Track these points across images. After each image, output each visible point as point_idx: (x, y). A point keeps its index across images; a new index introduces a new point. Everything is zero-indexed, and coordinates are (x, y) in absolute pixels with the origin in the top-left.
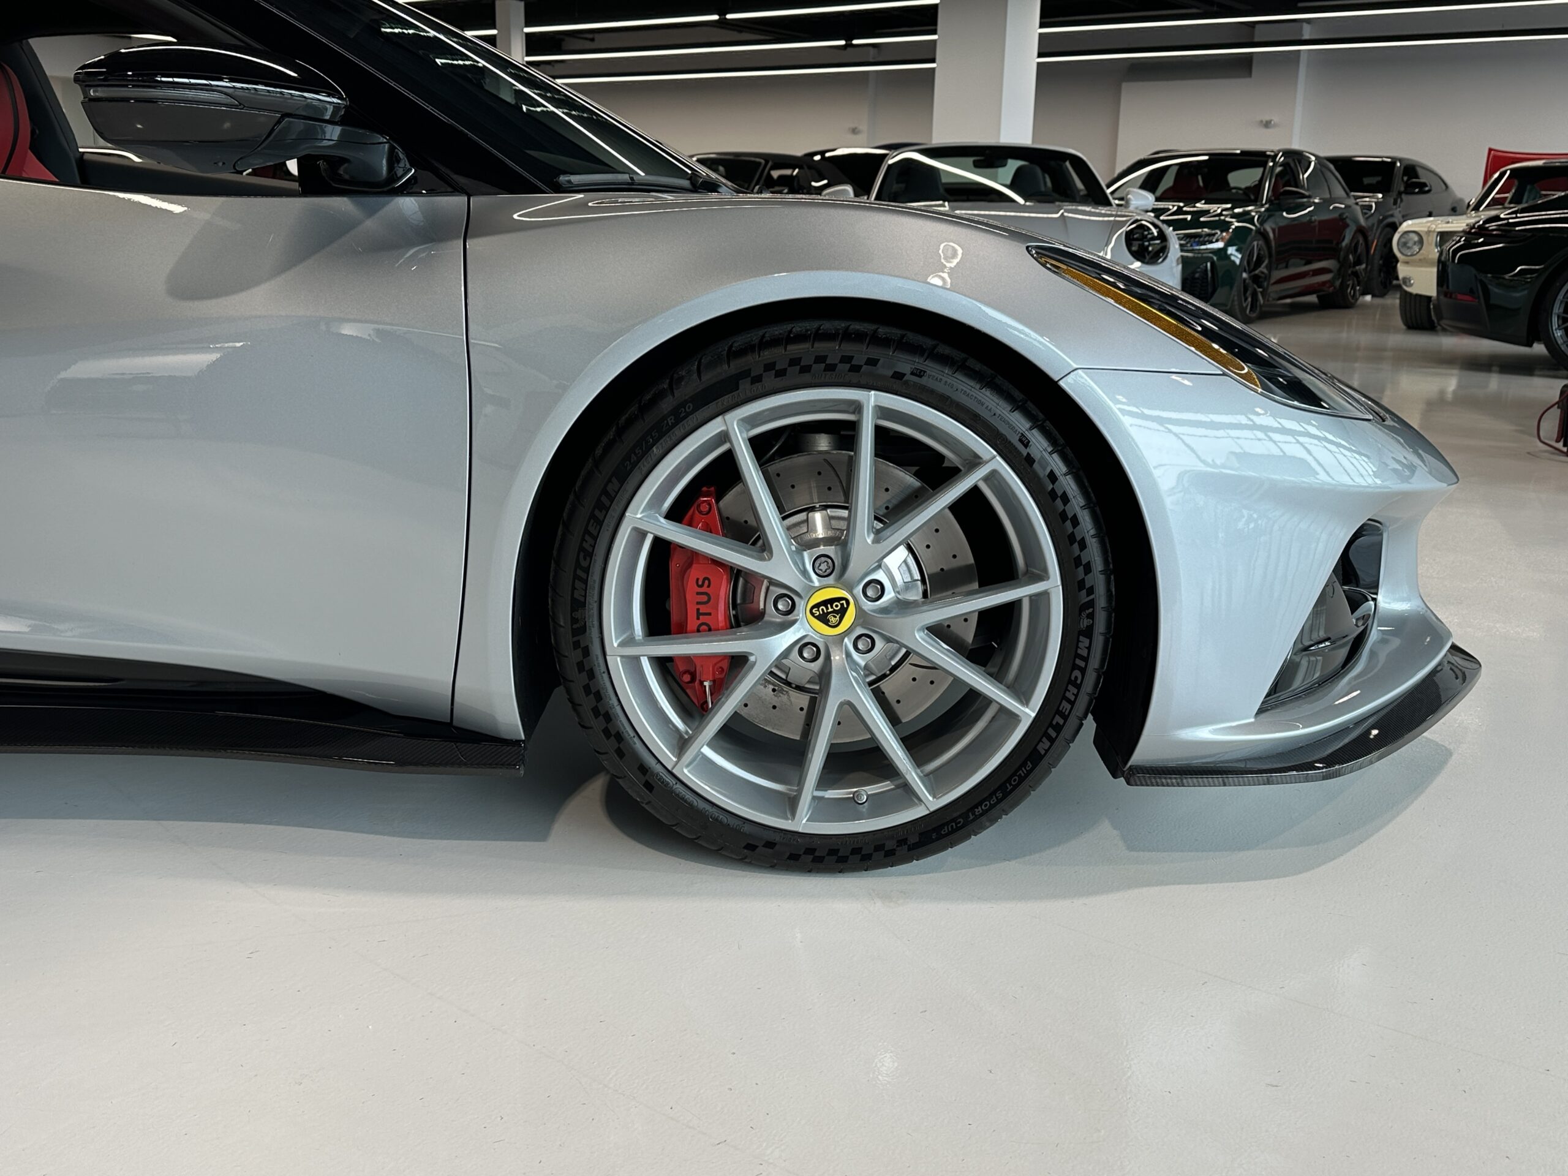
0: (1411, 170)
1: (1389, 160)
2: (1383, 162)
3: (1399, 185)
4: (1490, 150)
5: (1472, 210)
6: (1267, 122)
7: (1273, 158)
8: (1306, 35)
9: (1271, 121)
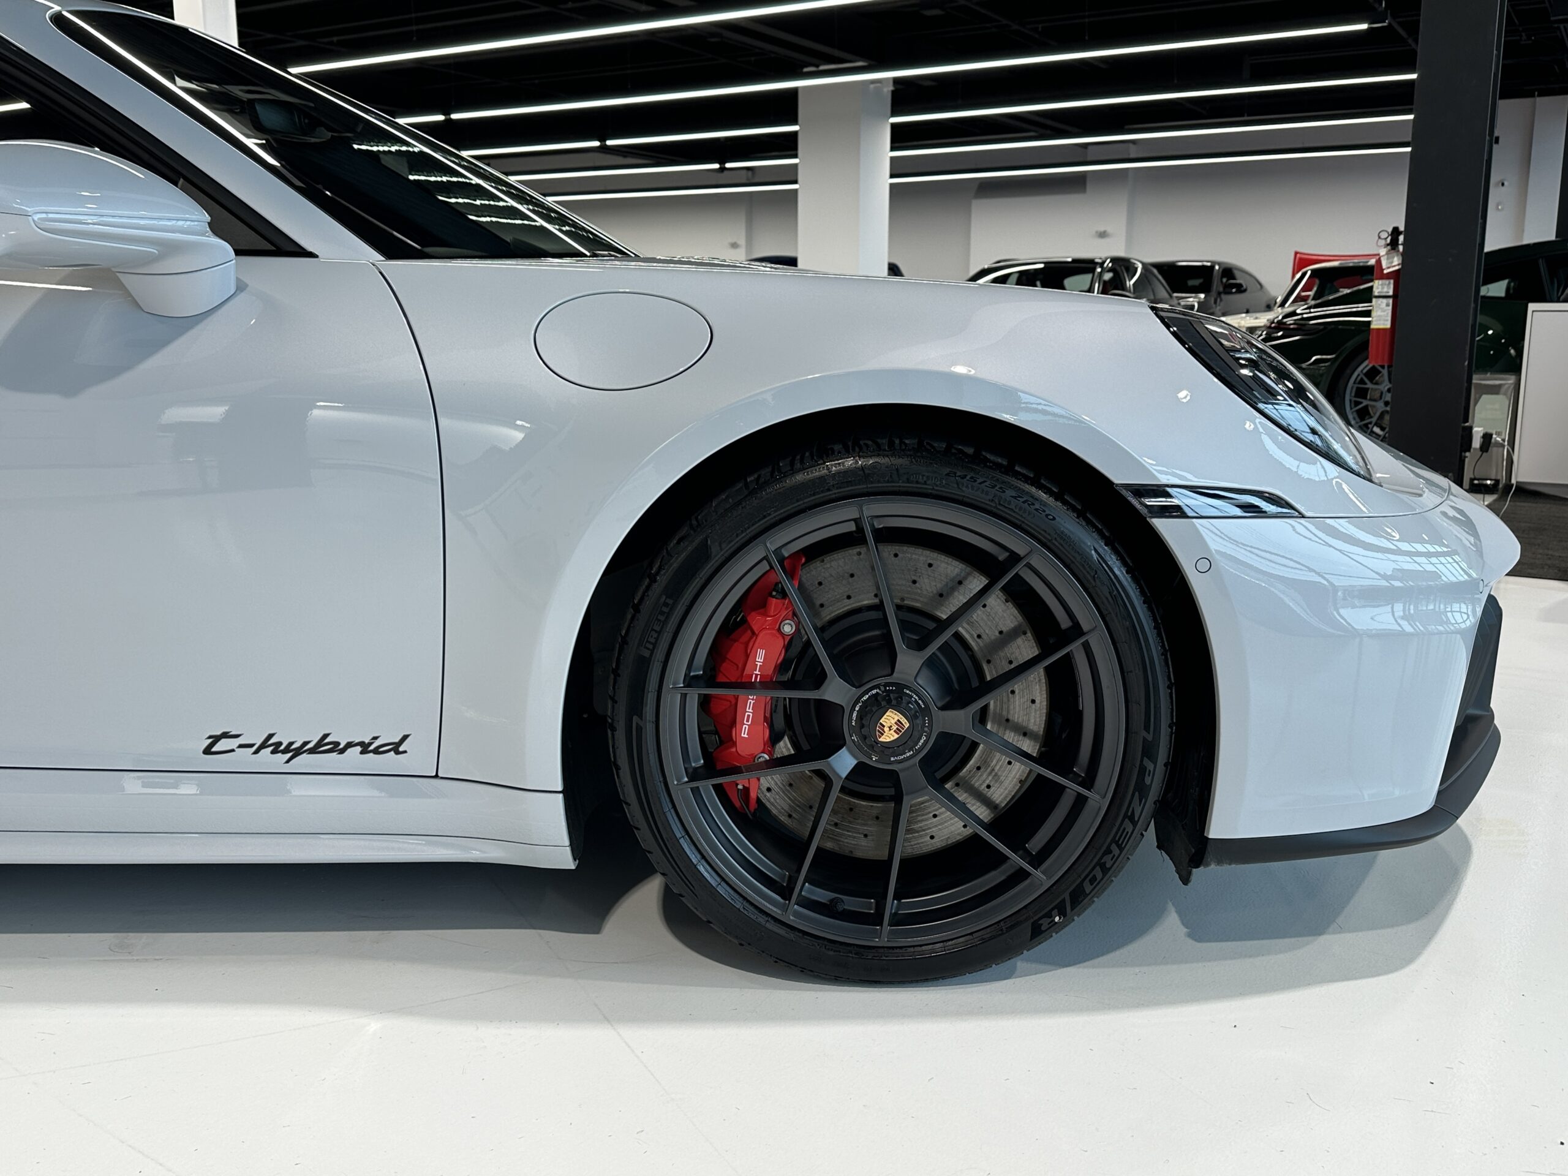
0: (1228, 272)
1: (1209, 264)
2: (1203, 266)
3: (1216, 285)
4: (1296, 253)
5: (1279, 307)
6: (1102, 232)
7: (1102, 264)
8: (1133, 155)
9: (1105, 232)
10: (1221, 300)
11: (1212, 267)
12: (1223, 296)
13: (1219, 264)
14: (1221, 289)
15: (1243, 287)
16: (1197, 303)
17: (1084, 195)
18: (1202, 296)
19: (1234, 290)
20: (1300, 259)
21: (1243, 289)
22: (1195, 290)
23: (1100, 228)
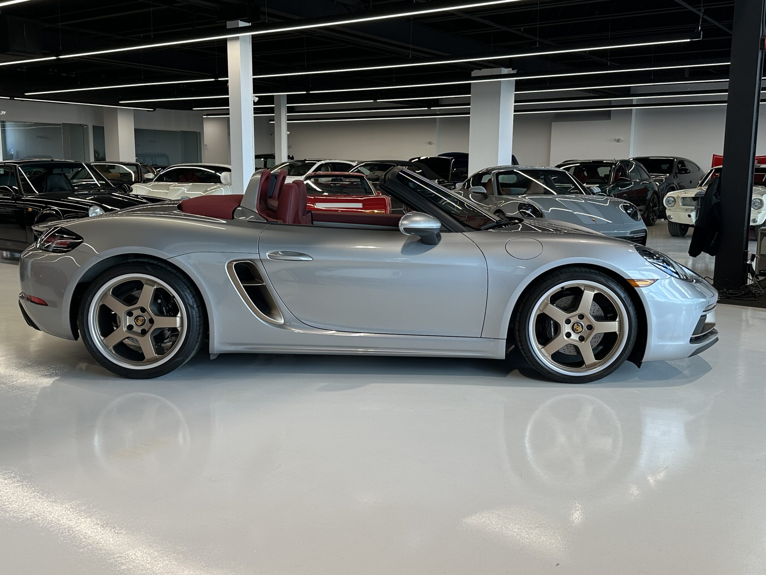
0: (682, 162)
1: (672, 159)
2: (669, 159)
3: (675, 170)
4: (714, 155)
5: (699, 186)
6: (618, 140)
7: (615, 164)
8: (634, 103)
9: (620, 139)
10: (677, 177)
11: (674, 160)
12: (678, 174)
13: (676, 159)
14: (677, 171)
15: (688, 170)
16: (665, 178)
17: (609, 121)
18: (668, 175)
19: (683, 172)
20: (716, 158)
21: (688, 171)
22: (665, 172)
23: (617, 138)
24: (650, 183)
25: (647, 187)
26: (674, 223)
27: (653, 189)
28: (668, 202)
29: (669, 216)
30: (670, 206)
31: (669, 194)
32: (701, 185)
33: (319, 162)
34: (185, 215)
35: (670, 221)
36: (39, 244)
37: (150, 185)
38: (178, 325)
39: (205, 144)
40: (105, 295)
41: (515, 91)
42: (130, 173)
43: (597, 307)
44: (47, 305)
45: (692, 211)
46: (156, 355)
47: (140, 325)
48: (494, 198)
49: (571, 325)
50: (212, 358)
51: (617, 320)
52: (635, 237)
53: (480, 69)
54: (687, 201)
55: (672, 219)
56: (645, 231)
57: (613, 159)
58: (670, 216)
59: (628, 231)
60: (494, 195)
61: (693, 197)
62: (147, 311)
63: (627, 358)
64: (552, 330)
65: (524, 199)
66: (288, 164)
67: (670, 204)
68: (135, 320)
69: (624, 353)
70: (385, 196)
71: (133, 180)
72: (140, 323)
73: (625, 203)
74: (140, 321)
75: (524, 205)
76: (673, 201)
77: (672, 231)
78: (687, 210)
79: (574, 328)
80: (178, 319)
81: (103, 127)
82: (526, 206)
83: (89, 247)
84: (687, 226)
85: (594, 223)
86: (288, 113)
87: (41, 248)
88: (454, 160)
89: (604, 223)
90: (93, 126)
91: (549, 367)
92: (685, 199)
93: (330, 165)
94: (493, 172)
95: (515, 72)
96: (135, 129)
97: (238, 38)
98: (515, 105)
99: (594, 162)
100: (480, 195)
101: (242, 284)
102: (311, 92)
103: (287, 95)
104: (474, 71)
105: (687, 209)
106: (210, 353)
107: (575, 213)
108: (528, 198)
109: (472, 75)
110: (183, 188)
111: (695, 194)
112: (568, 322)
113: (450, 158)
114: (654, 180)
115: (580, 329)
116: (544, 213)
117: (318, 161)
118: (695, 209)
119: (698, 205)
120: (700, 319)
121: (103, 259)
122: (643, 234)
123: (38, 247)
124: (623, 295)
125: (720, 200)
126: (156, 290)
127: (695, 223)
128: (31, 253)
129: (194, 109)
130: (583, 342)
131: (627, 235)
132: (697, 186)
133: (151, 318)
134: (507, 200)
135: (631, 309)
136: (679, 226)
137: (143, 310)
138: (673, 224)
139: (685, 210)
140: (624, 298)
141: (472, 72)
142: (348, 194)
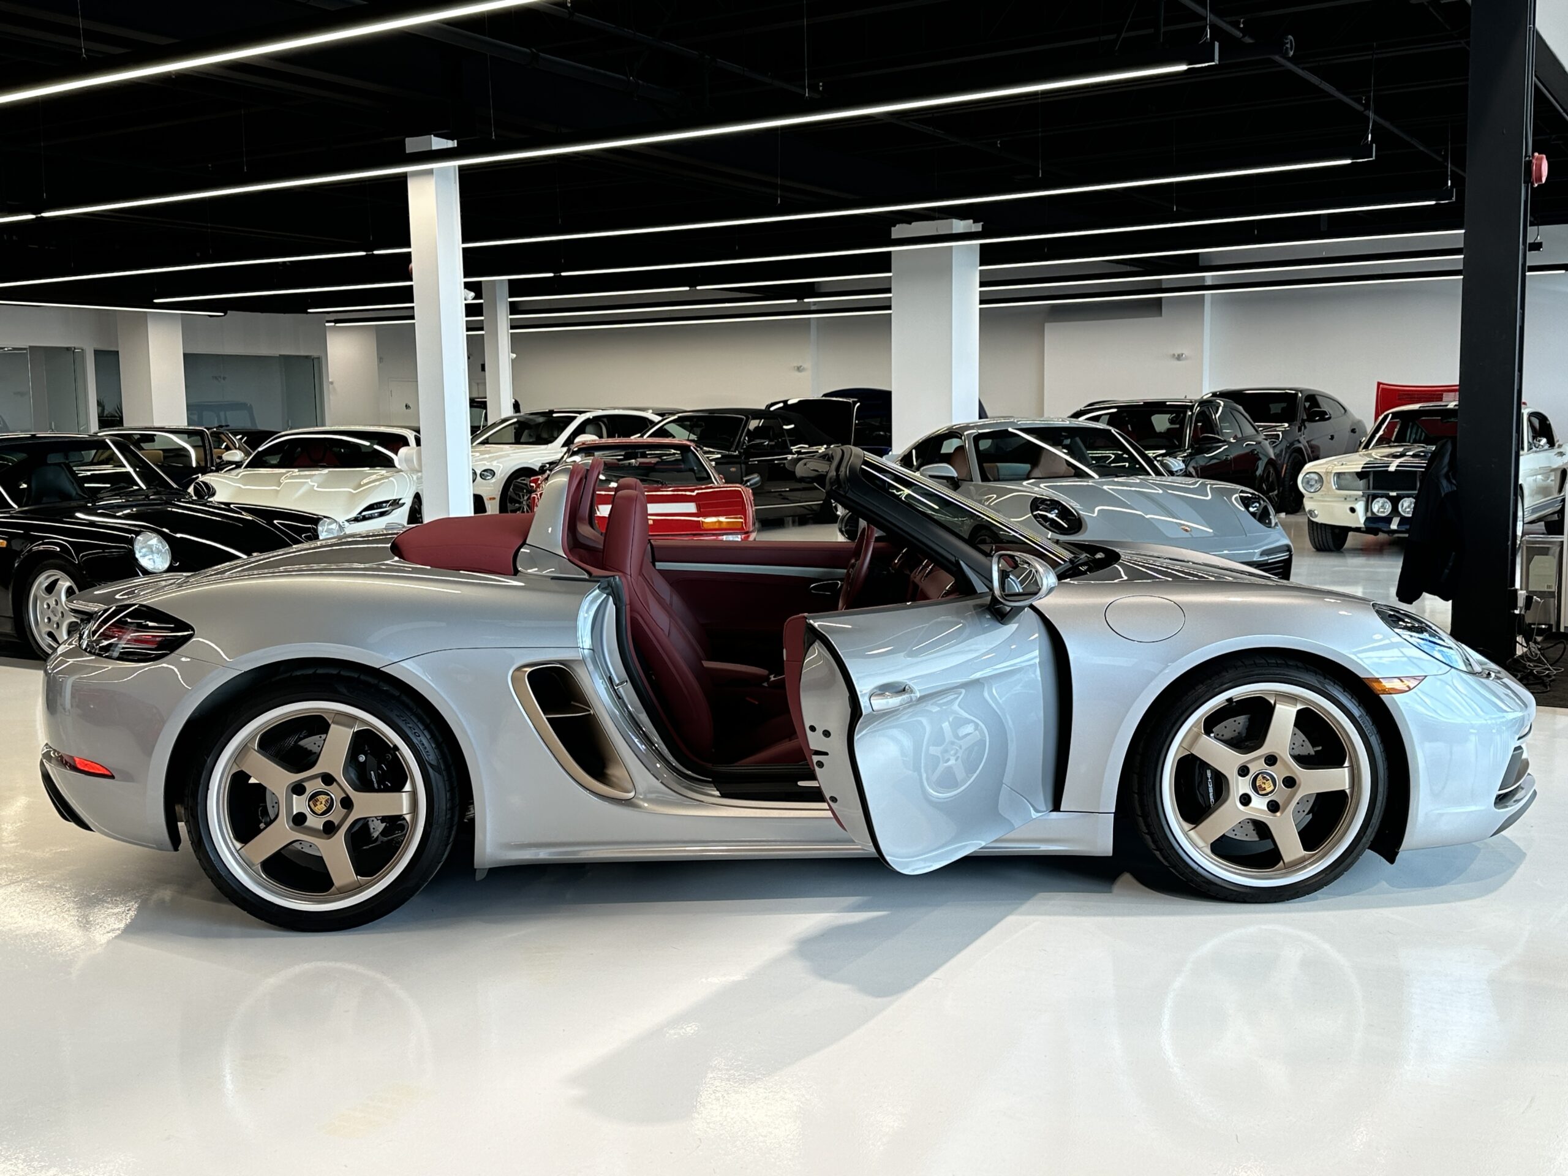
0: (1312, 399)
1: (1293, 392)
2: (1286, 393)
3: (1300, 414)
4: (1379, 384)
5: (1363, 448)
6: (1179, 355)
7: (1191, 408)
8: (1209, 283)
9: (1182, 354)
10: (1305, 427)
11: (1296, 394)
12: (1306, 423)
13: (1301, 391)
14: (1305, 417)
15: (1327, 414)
16: (1282, 432)
17: (1159, 318)
18: (1286, 425)
19: (1317, 418)
20: (1383, 389)
21: (1327, 416)
22: (1279, 419)
23: (1177, 352)
24: (1259, 443)
25: (1256, 452)
26: (1322, 524)
27: (1267, 455)
28: (1308, 482)
29: (1311, 512)
30: (1312, 491)
31: (1309, 467)
32: (1366, 447)
33: (582, 415)
34: (415, 570)
35: (1313, 522)
36: (86, 642)
37: (237, 475)
38: (406, 810)
39: (330, 380)
40: (243, 750)
41: (981, 265)
42: (184, 449)
43: (1301, 736)
44: (112, 777)
45: (1356, 499)
46: (359, 877)
47: (320, 812)
48: (972, 488)
49: (1248, 778)
50: (479, 877)
51: (1346, 764)
52: (1270, 561)
53: (910, 223)
54: (1346, 479)
55: (1316, 516)
56: (1287, 549)
57: (1183, 398)
58: (1314, 511)
59: (1256, 551)
60: (972, 481)
61: (1358, 474)
62: (336, 780)
63: (1368, 846)
64: (1211, 790)
65: (1036, 489)
66: (515, 420)
67: (1312, 486)
68: (311, 803)
69: (1364, 834)
70: (738, 485)
71: (194, 465)
72: (321, 808)
73: (1242, 492)
74: (321, 803)
75: (1043, 501)
76: (1316, 481)
77: (1316, 540)
78: (1346, 499)
79: (1258, 785)
80: (405, 798)
81: (118, 352)
82: (1047, 505)
83: (208, 644)
84: (1346, 530)
85: (1187, 535)
86: (511, 314)
87: (93, 651)
88: (858, 404)
89: (1204, 536)
90: (95, 351)
91: (1208, 869)
92: (1342, 477)
93: (605, 420)
94: (966, 433)
95: (978, 227)
96: (185, 355)
97: (430, 172)
98: (980, 292)
99: (1147, 405)
100: (945, 481)
101: (545, 714)
102: (563, 274)
103: (509, 280)
104: (897, 225)
105: (1347, 496)
106: (475, 867)
107: (1148, 517)
108: (1045, 486)
109: (894, 236)
110: (309, 480)
111: (1362, 466)
112: (1244, 771)
113: (851, 400)
114: (1264, 437)
115: (1269, 787)
116: (1086, 519)
117: (580, 413)
118: (1363, 496)
119: (1369, 489)
120: (1513, 756)
121: (240, 672)
122: (1283, 556)
123: (84, 647)
124: (1356, 712)
125: (1457, 487)
126: (357, 736)
127: (1364, 523)
128: (71, 661)
129: (309, 311)
130: (1278, 814)
131: (1253, 558)
132: (1358, 449)
133: (344, 795)
134: (1001, 492)
135: (1374, 740)
136: (1330, 531)
137: (328, 779)
138: (1319, 526)
139: (1343, 499)
140: (1359, 717)
141: (893, 229)
142: (663, 484)
